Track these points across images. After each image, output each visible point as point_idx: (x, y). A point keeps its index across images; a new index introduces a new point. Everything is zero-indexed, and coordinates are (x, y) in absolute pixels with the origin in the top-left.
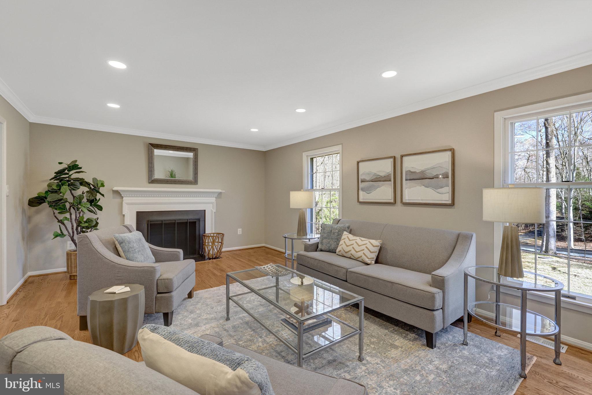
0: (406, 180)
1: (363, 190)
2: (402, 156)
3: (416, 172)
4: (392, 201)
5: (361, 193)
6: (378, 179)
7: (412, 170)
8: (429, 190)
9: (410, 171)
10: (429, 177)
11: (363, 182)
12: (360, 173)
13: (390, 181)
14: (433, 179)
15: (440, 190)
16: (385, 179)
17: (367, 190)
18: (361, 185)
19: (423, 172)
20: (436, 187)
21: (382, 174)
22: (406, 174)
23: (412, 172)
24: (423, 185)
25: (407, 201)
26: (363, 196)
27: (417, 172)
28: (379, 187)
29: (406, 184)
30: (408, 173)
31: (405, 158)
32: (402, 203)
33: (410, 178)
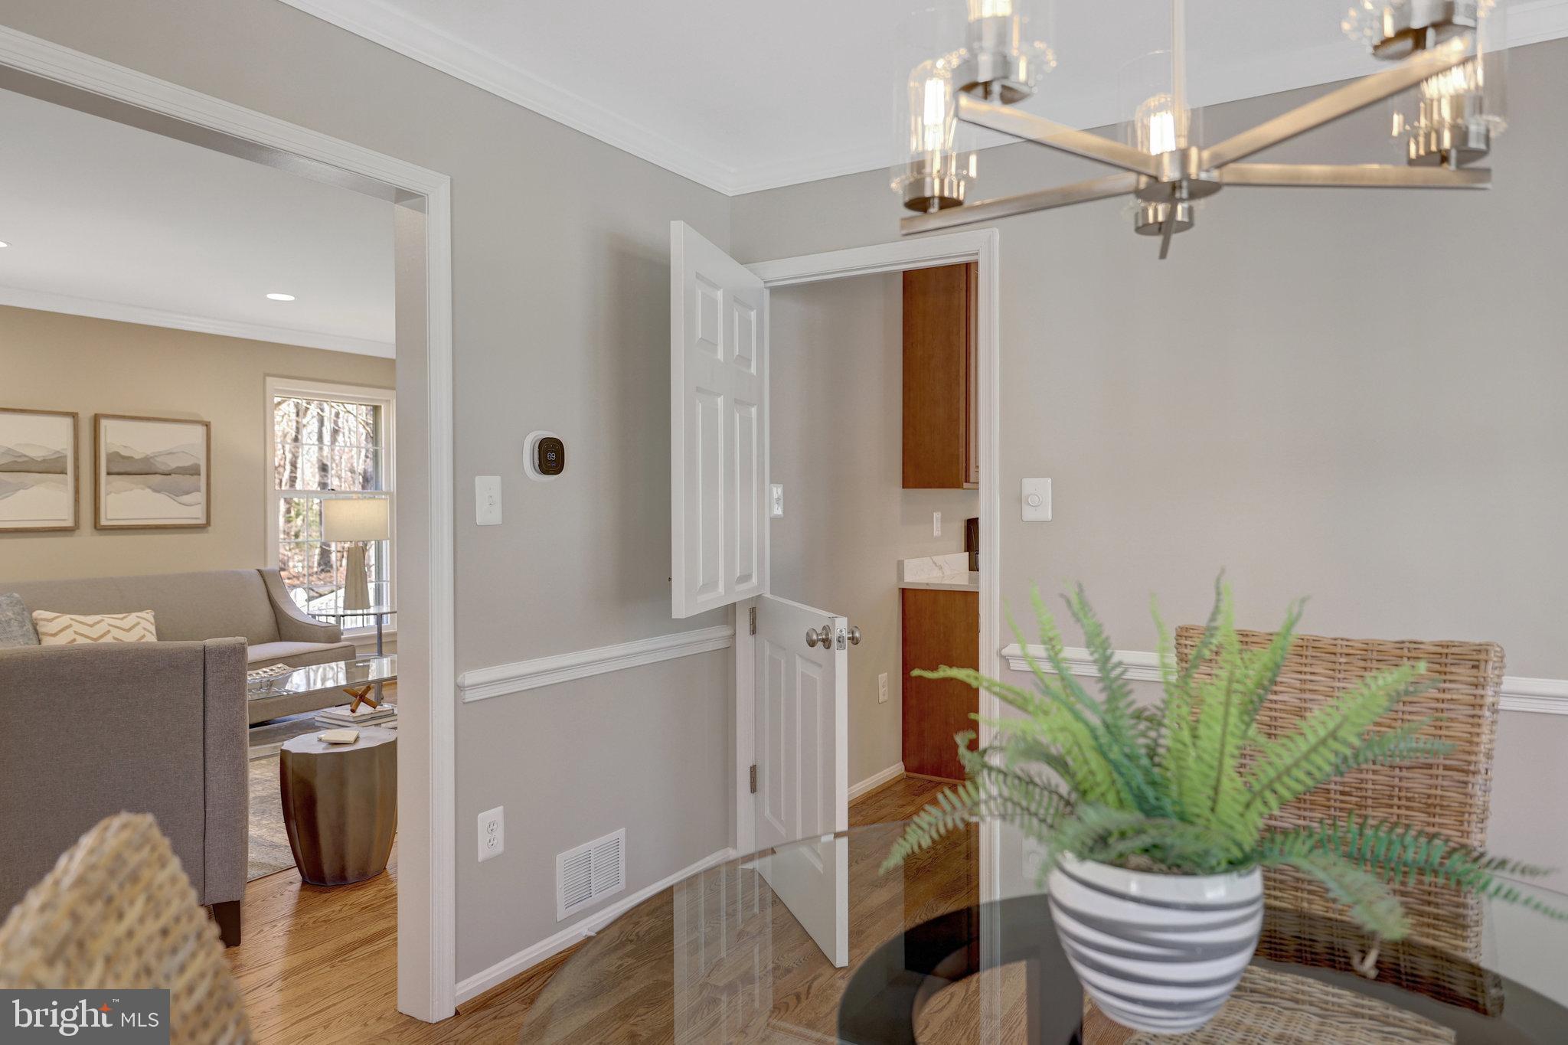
0: (109, 474)
2: (96, 420)
3: (132, 457)
4: (69, 524)
6: (24, 467)
7: (124, 453)
8: (163, 500)
9: (117, 454)
10: (161, 471)
13: (63, 472)
14: (170, 474)
15: (186, 499)
16: (50, 467)
19: (147, 460)
20: (176, 492)
21: (36, 455)
22: (108, 461)
23: (124, 457)
24: (150, 487)
25: (112, 523)
27: (137, 457)
28: (25, 486)
29: (108, 483)
30: (114, 457)
31: (104, 423)
32: (97, 527)
33: (116, 470)
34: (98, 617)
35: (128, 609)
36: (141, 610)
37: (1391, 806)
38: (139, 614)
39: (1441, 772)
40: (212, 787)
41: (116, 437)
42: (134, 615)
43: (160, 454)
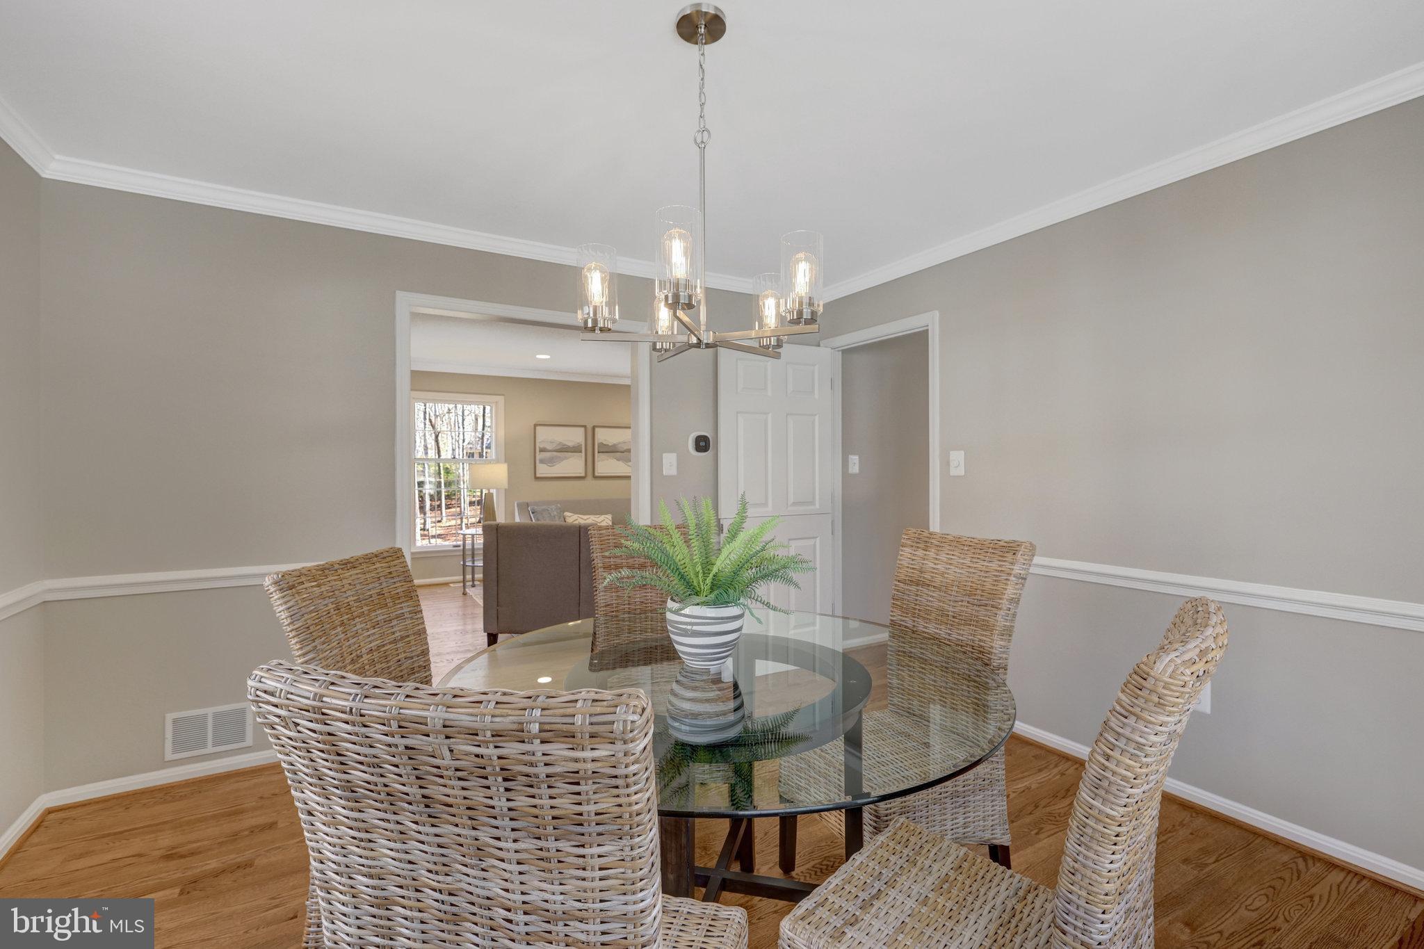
0: (599, 452)
1: (542, 461)
2: (594, 428)
3: (608, 445)
4: (583, 475)
5: (540, 466)
6: (566, 450)
7: (604, 443)
8: (621, 463)
9: (602, 443)
10: (620, 451)
11: (542, 451)
12: (538, 440)
13: (581, 452)
14: (624, 452)
16: (576, 450)
17: (550, 462)
18: (539, 456)
19: (614, 445)
20: (626, 460)
21: (570, 444)
22: (598, 447)
23: (605, 445)
24: (615, 458)
25: (600, 475)
26: (543, 470)
27: (610, 444)
28: (566, 458)
29: (598, 457)
30: (601, 445)
31: (597, 429)
32: (595, 477)
33: (601, 451)
34: (588, 516)
35: (601, 514)
36: (606, 514)
37: (970, 625)
38: (606, 516)
39: (989, 608)
40: (582, 585)
41: (603, 436)
42: (603, 516)
43: (620, 443)
